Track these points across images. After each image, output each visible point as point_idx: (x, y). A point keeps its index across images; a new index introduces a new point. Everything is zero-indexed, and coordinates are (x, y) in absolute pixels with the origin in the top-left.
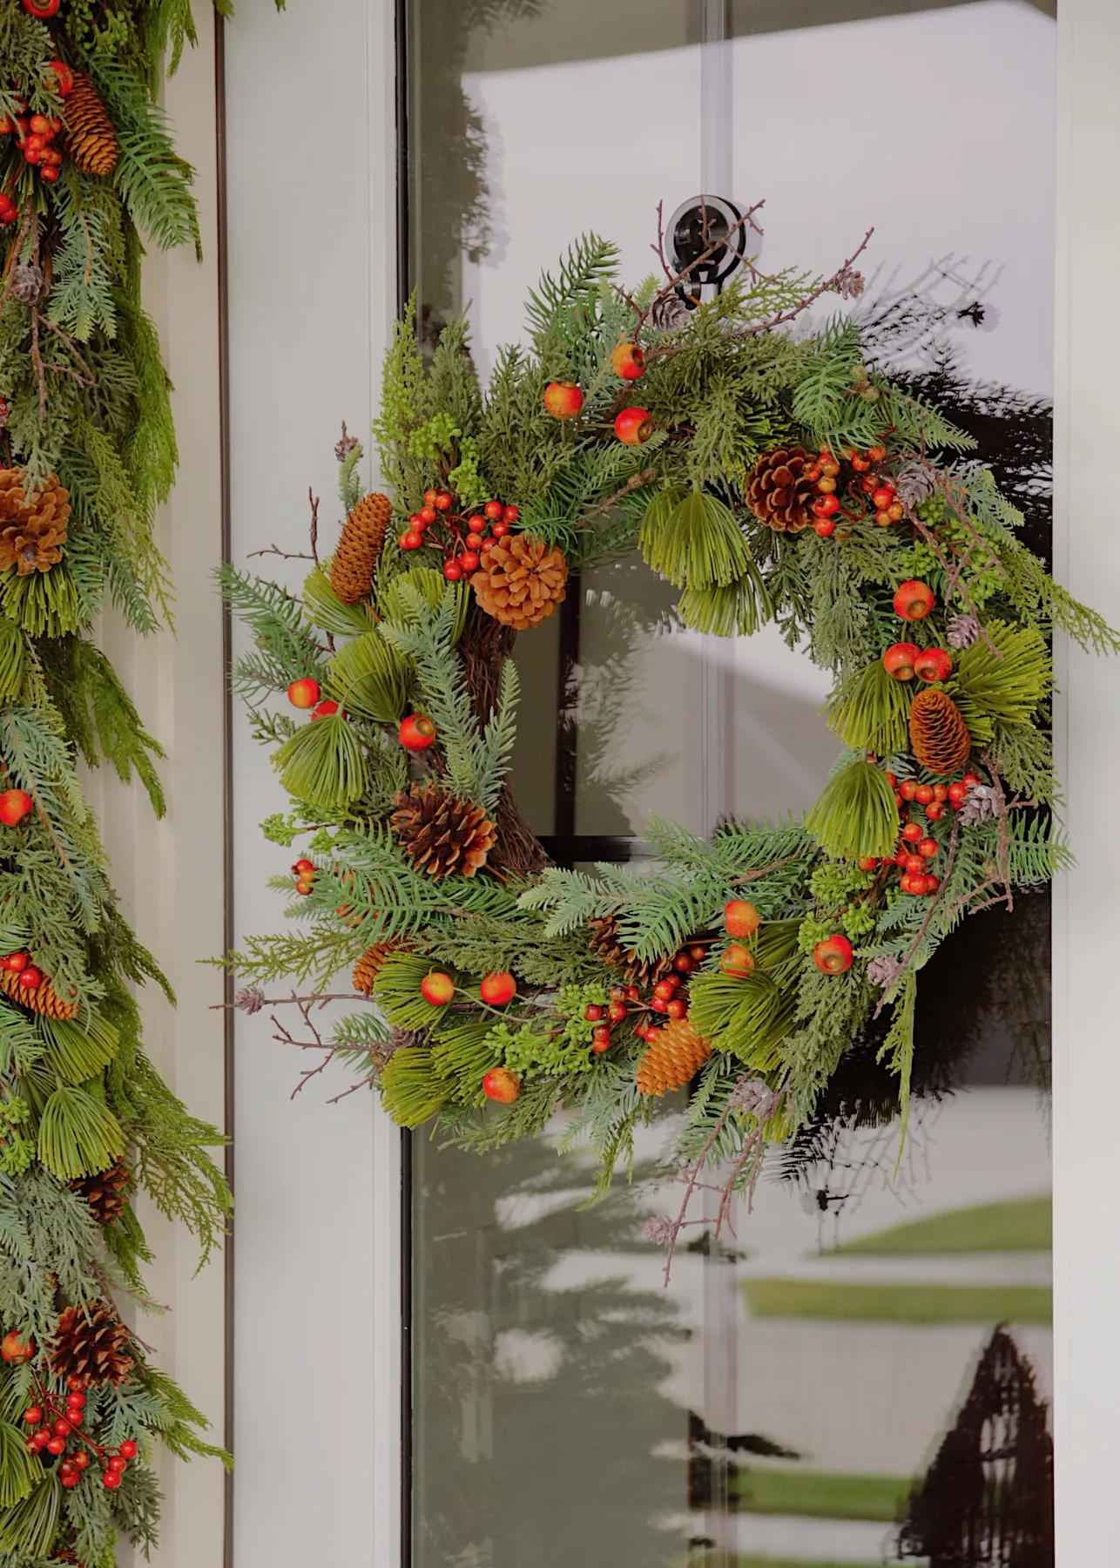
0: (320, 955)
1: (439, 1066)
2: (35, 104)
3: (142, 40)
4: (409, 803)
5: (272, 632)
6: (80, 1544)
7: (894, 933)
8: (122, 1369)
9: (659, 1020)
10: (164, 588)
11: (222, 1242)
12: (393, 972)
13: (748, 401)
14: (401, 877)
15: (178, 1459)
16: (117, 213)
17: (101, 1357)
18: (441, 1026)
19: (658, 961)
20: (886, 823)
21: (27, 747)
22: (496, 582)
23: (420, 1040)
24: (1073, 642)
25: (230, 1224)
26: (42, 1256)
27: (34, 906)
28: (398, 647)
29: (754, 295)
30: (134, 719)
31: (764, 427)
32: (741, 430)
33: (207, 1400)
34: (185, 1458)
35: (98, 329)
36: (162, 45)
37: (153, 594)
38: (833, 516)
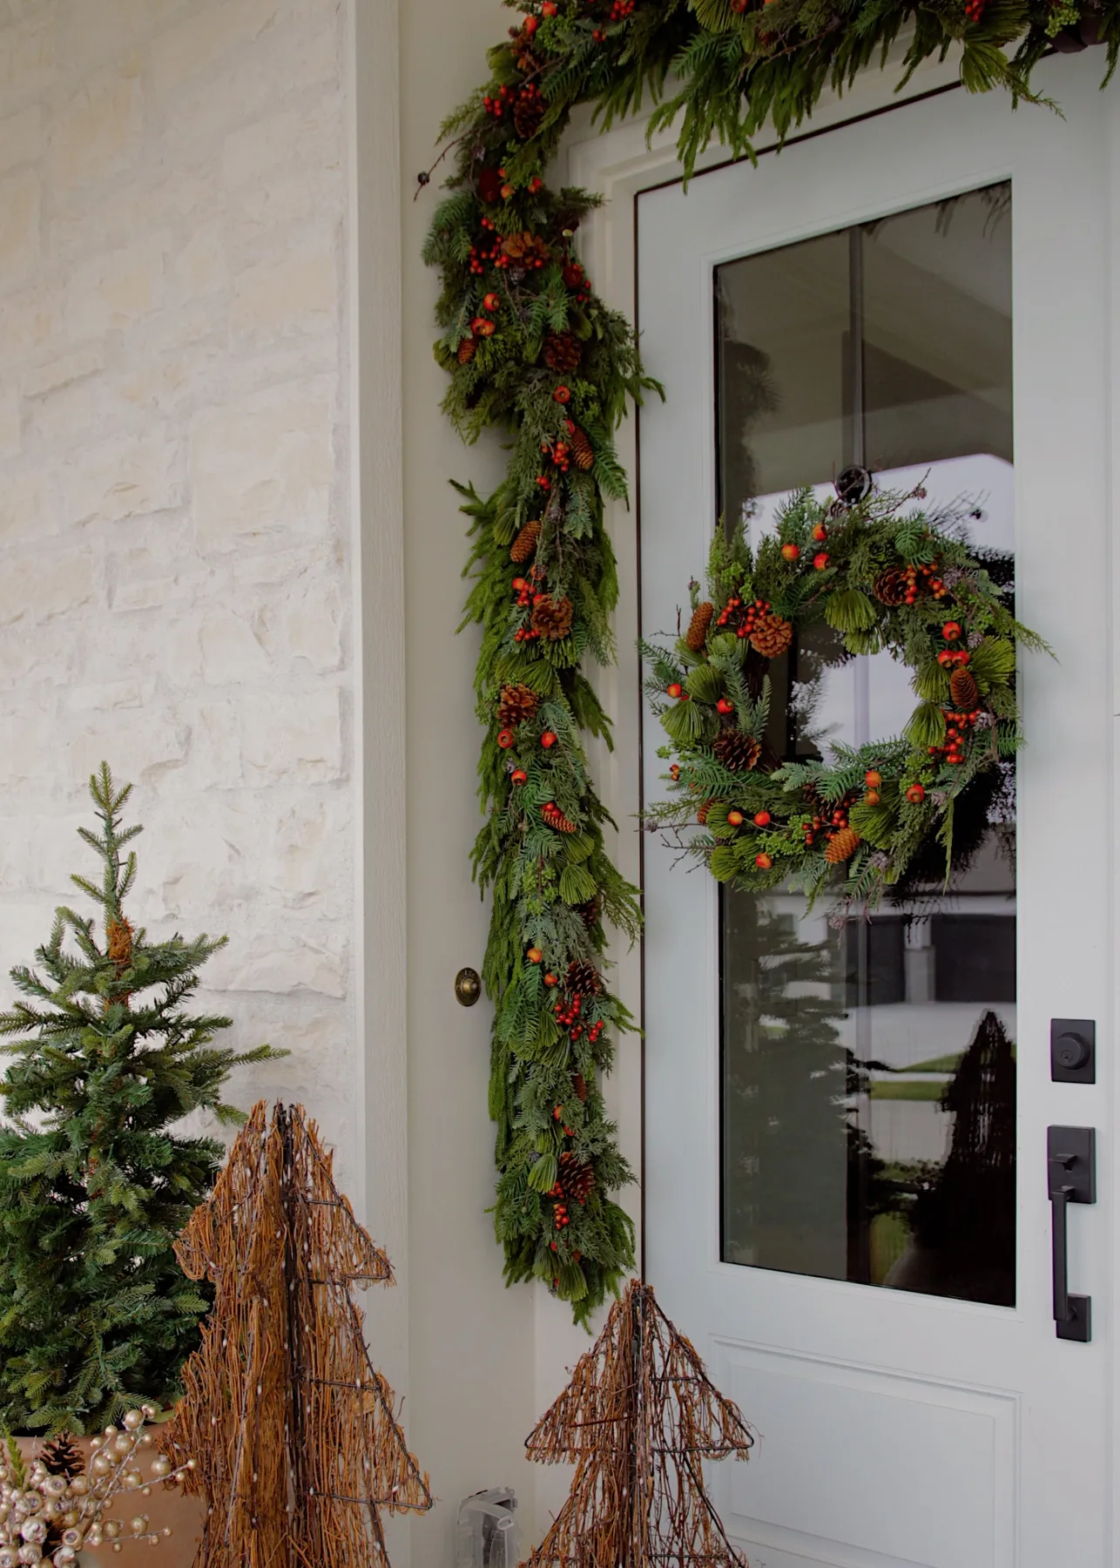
0: (682, 810)
1: (736, 853)
2: (559, 438)
3: (604, 415)
4: (722, 738)
5: (660, 668)
6: (579, 1066)
7: (942, 783)
8: (596, 989)
9: (836, 829)
10: (613, 646)
11: (639, 938)
12: (715, 811)
13: (874, 548)
14: (719, 770)
15: (621, 1033)
16: (593, 486)
17: (588, 983)
18: (736, 837)
19: (835, 801)
20: (940, 730)
21: (554, 716)
22: (760, 636)
23: (726, 842)
24: (1025, 648)
25: (642, 930)
26: (561, 939)
27: (556, 781)
28: (717, 667)
29: (876, 502)
30: (600, 709)
31: (882, 558)
32: (871, 560)
33: (633, 1006)
34: (624, 1032)
35: (585, 535)
36: (613, 418)
37: (608, 649)
38: (915, 595)
